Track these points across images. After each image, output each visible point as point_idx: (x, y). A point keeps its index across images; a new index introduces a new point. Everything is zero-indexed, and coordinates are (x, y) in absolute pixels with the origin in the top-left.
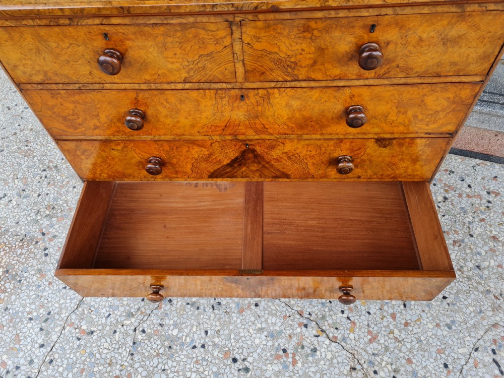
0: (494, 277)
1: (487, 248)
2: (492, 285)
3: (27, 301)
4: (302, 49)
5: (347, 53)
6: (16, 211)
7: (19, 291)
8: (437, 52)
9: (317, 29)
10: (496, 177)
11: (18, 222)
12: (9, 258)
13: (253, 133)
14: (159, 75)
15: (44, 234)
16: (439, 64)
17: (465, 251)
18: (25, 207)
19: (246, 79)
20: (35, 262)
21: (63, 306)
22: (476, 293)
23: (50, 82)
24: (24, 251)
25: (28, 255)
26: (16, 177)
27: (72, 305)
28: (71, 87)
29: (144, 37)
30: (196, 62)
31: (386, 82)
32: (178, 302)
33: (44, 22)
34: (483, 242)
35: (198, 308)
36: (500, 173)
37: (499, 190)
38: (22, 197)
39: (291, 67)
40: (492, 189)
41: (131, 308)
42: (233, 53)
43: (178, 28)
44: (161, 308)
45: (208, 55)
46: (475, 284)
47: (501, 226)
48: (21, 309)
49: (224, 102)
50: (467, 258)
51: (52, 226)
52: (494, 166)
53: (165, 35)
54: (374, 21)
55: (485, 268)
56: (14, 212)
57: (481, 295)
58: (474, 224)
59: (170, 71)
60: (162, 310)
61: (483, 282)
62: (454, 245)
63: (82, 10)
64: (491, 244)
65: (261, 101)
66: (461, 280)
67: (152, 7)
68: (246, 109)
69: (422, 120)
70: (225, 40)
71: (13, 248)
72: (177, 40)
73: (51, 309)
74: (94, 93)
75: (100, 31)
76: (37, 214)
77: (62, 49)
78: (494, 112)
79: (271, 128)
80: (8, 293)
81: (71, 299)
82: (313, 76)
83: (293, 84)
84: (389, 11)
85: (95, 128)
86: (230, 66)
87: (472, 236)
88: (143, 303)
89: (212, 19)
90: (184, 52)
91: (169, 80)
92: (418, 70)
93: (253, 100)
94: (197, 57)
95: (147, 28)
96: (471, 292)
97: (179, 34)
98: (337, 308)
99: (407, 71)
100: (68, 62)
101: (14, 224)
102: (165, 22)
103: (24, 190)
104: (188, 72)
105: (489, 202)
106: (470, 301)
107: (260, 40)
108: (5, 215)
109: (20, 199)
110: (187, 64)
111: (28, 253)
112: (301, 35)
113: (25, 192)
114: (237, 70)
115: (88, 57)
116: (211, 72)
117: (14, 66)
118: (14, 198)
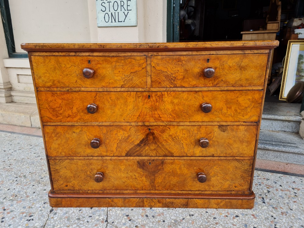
4: (178, 70)
5: (198, 73)
8: (238, 73)
9: (184, 60)
10: (294, 182)
13: (154, 121)
14: (109, 83)
15: (5, 210)
16: (240, 80)
17: (290, 217)
19: (152, 86)
23: (54, 86)
28: (64, 90)
29: (106, 63)
30: (128, 76)
31: (218, 89)
34: (300, 213)
36: (295, 180)
37: (299, 188)
39: (173, 79)
40: (294, 187)
42: (146, 71)
43: (123, 58)
45: (134, 72)
49: (140, 100)
50: (293, 221)
51: (12, 205)
52: (291, 177)
53: (117, 62)
54: (208, 57)
58: (291, 204)
59: (115, 81)
62: (282, 215)
65: (159, 99)
68: (150, 105)
69: (239, 113)
70: (143, 65)
72: (122, 64)
74: (75, 93)
75: (87, 59)
76: (4, 199)
77: (67, 68)
79: (163, 117)
82: (184, 85)
83: (174, 89)
84: (214, 52)
85: (68, 117)
86: (144, 79)
87: (291, 210)
89: (139, 54)
90: (124, 71)
91: (114, 86)
92: (232, 82)
93: (154, 98)
94: (129, 73)
95: (109, 58)
97: (123, 61)
99: (227, 83)
100: (67, 75)
102: (118, 55)
104: (124, 82)
105: (295, 193)
107: (159, 65)
110: (124, 77)
112: (177, 63)
114: (147, 80)
115: (77, 72)
116: (135, 82)
117: (40, 77)
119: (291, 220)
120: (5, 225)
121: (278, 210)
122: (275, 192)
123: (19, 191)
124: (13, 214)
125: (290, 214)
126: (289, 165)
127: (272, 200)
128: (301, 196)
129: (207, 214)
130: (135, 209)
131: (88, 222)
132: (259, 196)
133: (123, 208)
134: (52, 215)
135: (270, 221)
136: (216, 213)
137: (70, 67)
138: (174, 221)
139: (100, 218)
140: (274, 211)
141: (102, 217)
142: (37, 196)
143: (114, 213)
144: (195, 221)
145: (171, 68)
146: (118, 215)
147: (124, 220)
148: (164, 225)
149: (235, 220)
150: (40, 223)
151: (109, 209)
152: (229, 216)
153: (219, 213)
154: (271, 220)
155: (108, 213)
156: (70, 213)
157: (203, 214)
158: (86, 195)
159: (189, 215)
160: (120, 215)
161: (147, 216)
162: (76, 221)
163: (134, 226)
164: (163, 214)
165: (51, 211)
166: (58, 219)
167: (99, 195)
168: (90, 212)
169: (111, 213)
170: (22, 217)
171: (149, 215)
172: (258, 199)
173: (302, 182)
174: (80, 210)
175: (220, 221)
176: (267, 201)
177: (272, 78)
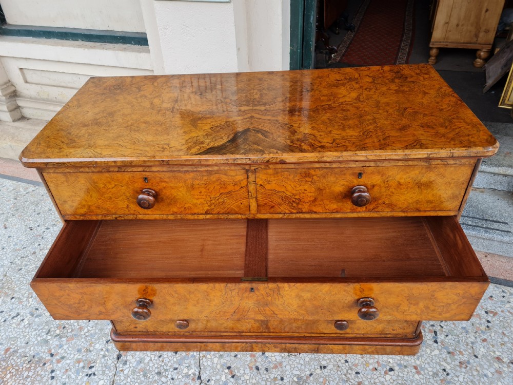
1: (493, 370)
4: (304, 189)
5: (341, 193)
6: (27, 331)
8: (414, 193)
9: (316, 175)
10: (491, 297)
11: (28, 343)
14: (185, 208)
15: (52, 355)
16: (417, 202)
17: (472, 373)
18: (36, 326)
19: (259, 211)
23: (92, 214)
24: (30, 374)
25: (35, 377)
26: (30, 296)
28: (109, 218)
29: (176, 180)
30: (217, 198)
31: (376, 215)
33: (98, 169)
34: (488, 363)
36: (494, 292)
37: (496, 310)
38: (35, 316)
39: (295, 202)
40: (489, 308)
42: (248, 192)
43: (205, 174)
45: (227, 193)
47: (503, 347)
50: (475, 380)
51: (61, 346)
53: (194, 178)
54: (361, 171)
56: (25, 332)
58: (477, 344)
59: (195, 205)
62: (460, 367)
63: (132, 162)
64: (496, 365)
67: (186, 160)
70: (242, 182)
71: (20, 370)
72: (203, 182)
75: (141, 176)
76: (47, 334)
77: (108, 189)
78: (479, 235)
82: (314, 209)
83: (298, 215)
84: (372, 164)
86: (245, 202)
87: (476, 357)
89: (233, 168)
90: (208, 191)
91: (193, 212)
92: (401, 206)
94: (218, 195)
95: (179, 174)
97: (205, 178)
99: (392, 206)
100: (111, 198)
101: (23, 345)
102: (195, 170)
103: (37, 309)
104: (210, 206)
105: (488, 321)
107: (270, 182)
108: (16, 335)
109: (32, 318)
110: (209, 199)
111: (34, 376)
112: (303, 179)
113: (37, 311)
114: (251, 204)
115: (128, 195)
116: (229, 206)
117: (64, 201)
118: (27, 317)
119: (472, 378)
120: (57, 384)
121: (456, 357)
124: (65, 363)
125: (473, 366)
126: (489, 258)
127: (450, 337)
128: (496, 327)
129: (347, 364)
130: (240, 355)
131: (173, 379)
132: (431, 328)
133: (222, 353)
134: (120, 365)
135: (440, 379)
136: (360, 362)
137: (113, 188)
138: (298, 378)
139: (190, 373)
140: (449, 360)
141: (193, 371)
142: (94, 328)
143: (209, 363)
144: (327, 378)
145: (293, 186)
146: (215, 365)
147: (224, 376)
149: (388, 377)
150: (106, 381)
151: (201, 355)
152: (379, 368)
153: (364, 363)
154: (442, 378)
155: (201, 362)
156: (146, 361)
157: (340, 365)
158: (167, 338)
159: (319, 368)
160: (219, 367)
161: (257, 368)
162: (156, 378)
164: (281, 364)
165: (119, 358)
166: (130, 372)
168: (175, 359)
169: (204, 362)
170: (78, 369)
171: (260, 367)
172: (427, 334)
173: (503, 297)
174: (160, 357)
175: (364, 379)
176: (441, 337)
177: (494, 46)
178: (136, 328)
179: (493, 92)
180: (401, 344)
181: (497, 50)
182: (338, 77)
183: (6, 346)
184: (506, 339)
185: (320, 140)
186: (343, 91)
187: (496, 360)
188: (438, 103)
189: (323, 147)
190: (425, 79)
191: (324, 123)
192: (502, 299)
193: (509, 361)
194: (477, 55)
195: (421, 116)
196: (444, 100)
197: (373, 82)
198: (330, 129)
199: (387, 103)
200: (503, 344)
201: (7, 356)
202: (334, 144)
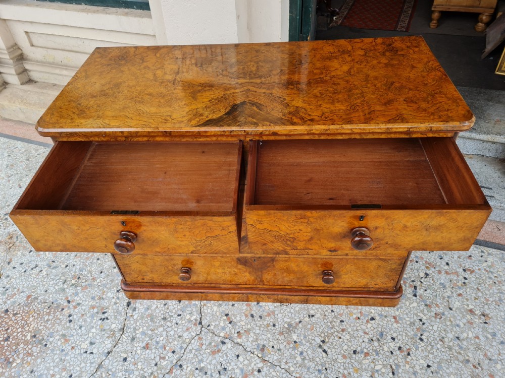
0: (472, 348)
1: (465, 321)
2: (470, 355)
3: (52, 364)
6: (45, 280)
7: (45, 354)
10: (470, 256)
11: (46, 291)
12: (37, 323)
15: (69, 302)
17: (445, 323)
18: (53, 277)
20: (60, 328)
21: (83, 370)
22: (457, 362)
24: (50, 318)
25: (54, 321)
27: (92, 369)
32: (187, 367)
33: (106, 138)
34: (461, 315)
35: (206, 373)
36: (473, 252)
37: (474, 268)
38: (52, 267)
40: (467, 267)
41: (145, 372)
44: (172, 373)
46: (455, 354)
47: (477, 301)
48: (46, 372)
50: (448, 329)
51: (77, 294)
55: (463, 340)
56: (44, 282)
57: (461, 364)
58: (453, 298)
60: (173, 375)
61: (462, 352)
62: (436, 318)
64: (468, 317)
66: (443, 350)
71: (41, 314)
73: (72, 372)
76: (64, 283)
80: (34, 356)
81: (91, 363)
84: (357, 136)
87: (451, 309)
88: (156, 368)
89: (229, 138)
96: (452, 361)
98: (332, 375)
101: (43, 292)
102: (195, 140)
103: (54, 262)
105: (465, 278)
106: (451, 369)
108: (35, 284)
109: (49, 269)
111: (54, 319)
113: (54, 263)
118: (44, 268)
119: (445, 327)
120: (74, 326)
121: (432, 309)
122: (436, 276)
123: (81, 270)
124: (81, 309)
125: (447, 317)
127: (428, 291)
128: (472, 283)
129: (333, 313)
130: (237, 304)
131: (177, 324)
132: (411, 283)
133: (220, 302)
134: (130, 312)
135: (417, 328)
136: (345, 312)
138: (288, 325)
139: (192, 319)
140: (426, 312)
141: (195, 317)
142: (106, 279)
143: (209, 311)
144: (315, 325)
146: (214, 313)
147: (222, 322)
148: (274, 331)
149: (369, 325)
150: (118, 325)
151: (202, 304)
152: (362, 318)
153: (349, 313)
154: (418, 327)
155: (202, 309)
156: (153, 308)
157: (327, 314)
158: (171, 288)
159: (308, 316)
160: (218, 314)
161: (252, 316)
162: (162, 322)
163: (236, 332)
164: (273, 312)
165: (129, 304)
166: (139, 318)
167: (188, 289)
168: (179, 307)
169: (205, 310)
170: (93, 314)
171: (255, 315)
172: (407, 288)
173: (482, 256)
174: (165, 305)
175: (348, 326)
176: (420, 292)
177: (496, 10)
178: (143, 279)
179: (492, 58)
180: (382, 297)
181: (500, 14)
182: (331, 49)
183: (27, 293)
184: (480, 294)
185: (310, 113)
186: (335, 64)
187: (469, 313)
188: (424, 77)
189: (312, 120)
190: (414, 52)
191: (315, 96)
192: (480, 258)
193: (480, 313)
194: (479, 19)
195: (407, 90)
196: (430, 75)
197: (365, 55)
198: (320, 103)
199: (376, 77)
200: (477, 299)
201: (29, 302)
202: (323, 117)
